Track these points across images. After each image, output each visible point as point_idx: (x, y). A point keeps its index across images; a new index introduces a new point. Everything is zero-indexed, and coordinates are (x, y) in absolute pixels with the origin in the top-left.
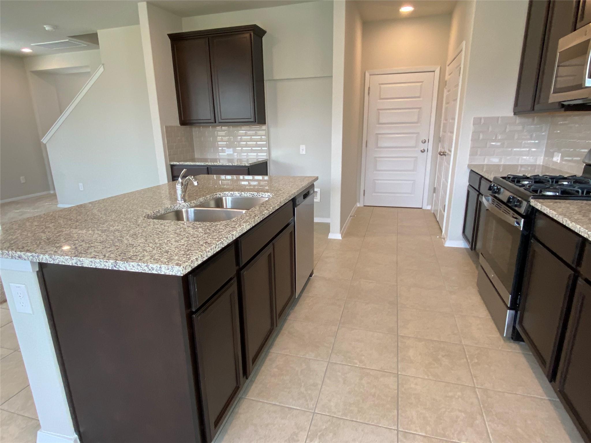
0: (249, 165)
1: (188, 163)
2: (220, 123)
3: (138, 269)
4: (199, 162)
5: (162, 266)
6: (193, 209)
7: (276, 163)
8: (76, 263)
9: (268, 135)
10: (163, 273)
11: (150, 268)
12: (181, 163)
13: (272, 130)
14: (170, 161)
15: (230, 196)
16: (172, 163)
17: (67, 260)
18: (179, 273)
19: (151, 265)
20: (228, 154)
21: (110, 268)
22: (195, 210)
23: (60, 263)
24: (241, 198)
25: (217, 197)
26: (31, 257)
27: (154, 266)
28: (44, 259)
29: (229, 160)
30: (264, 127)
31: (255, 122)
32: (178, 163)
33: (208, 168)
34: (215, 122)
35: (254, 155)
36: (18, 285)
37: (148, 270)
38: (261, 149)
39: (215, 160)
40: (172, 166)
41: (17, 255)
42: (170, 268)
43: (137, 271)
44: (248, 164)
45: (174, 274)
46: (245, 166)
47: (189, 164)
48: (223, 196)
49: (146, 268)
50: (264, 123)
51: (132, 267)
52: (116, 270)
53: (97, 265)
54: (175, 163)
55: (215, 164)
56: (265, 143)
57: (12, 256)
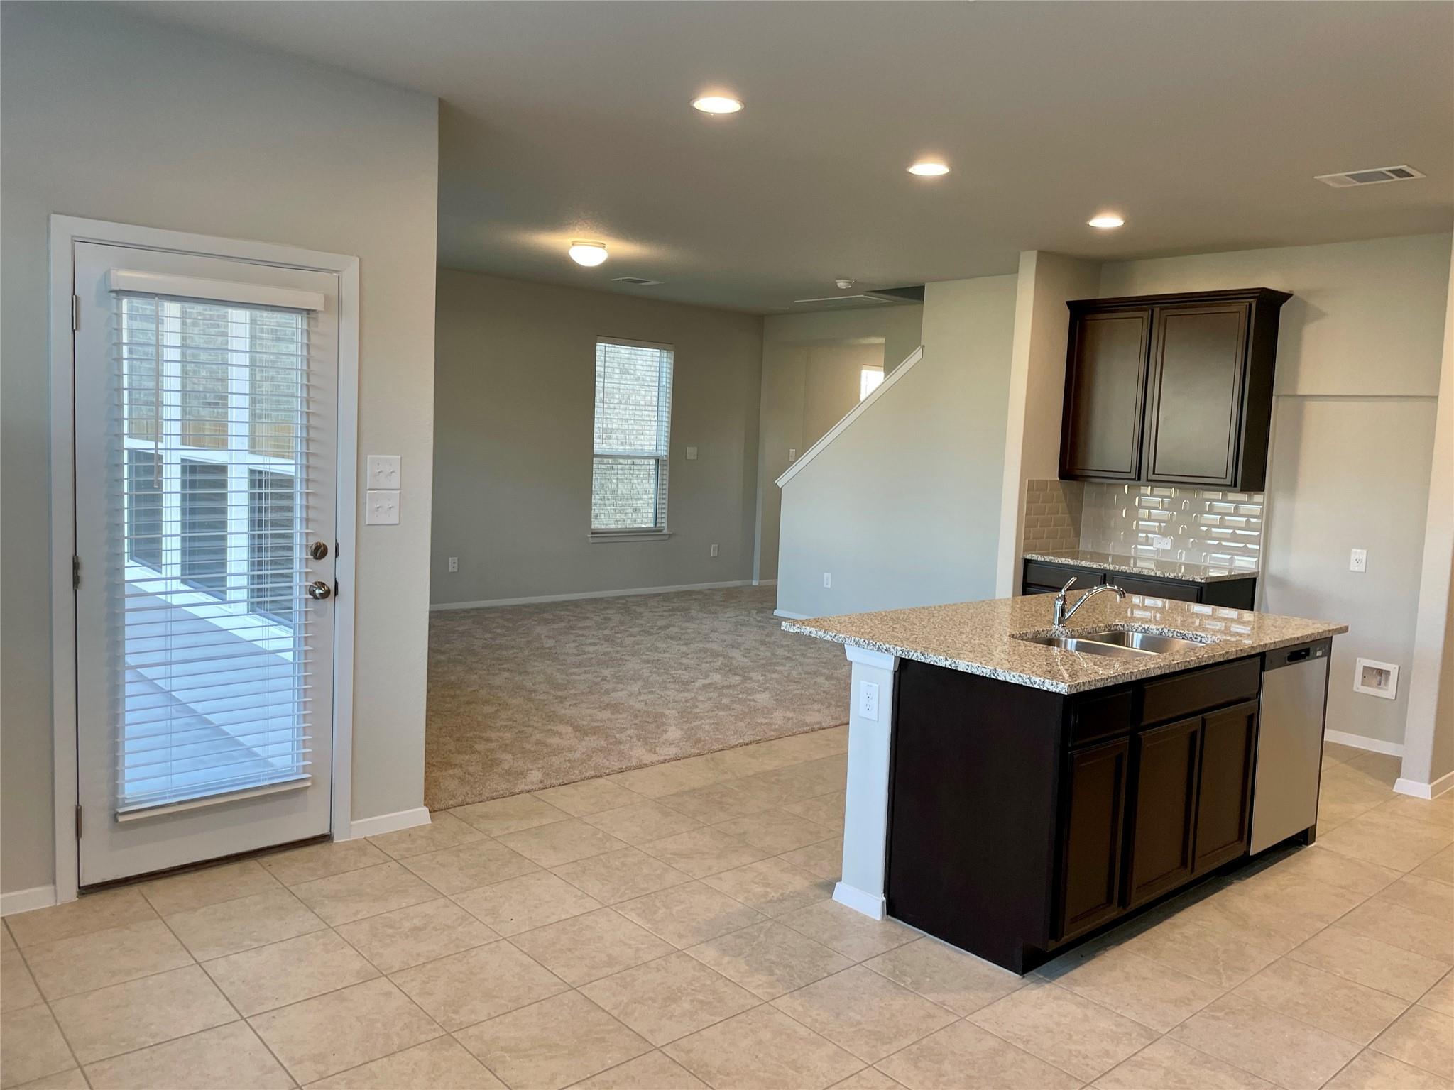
0: (1203, 581)
1: (1063, 560)
2: (1148, 480)
3: (1018, 680)
4: (1086, 560)
5: (1047, 680)
6: (1075, 641)
7: (1281, 583)
8: (950, 665)
9: (1268, 516)
10: (1045, 689)
11: (1032, 681)
12: (1048, 559)
13: (1280, 505)
14: (1026, 551)
15: (1142, 632)
16: (1028, 557)
17: (940, 660)
18: (1064, 691)
19: (1034, 678)
20: (1158, 549)
21: (987, 676)
22: (1077, 642)
23: (932, 663)
24: (1160, 639)
25: (1116, 630)
26: (901, 652)
27: (1037, 679)
28: (915, 655)
29: (1159, 564)
30: (1258, 498)
31: (1235, 486)
32: (1040, 558)
33: (1105, 575)
34: (1139, 479)
35: (1224, 560)
36: (870, 684)
37: (1029, 683)
38: (1245, 546)
39: (1126, 560)
40: (1027, 563)
41: (885, 648)
42: (1055, 684)
43: (1017, 682)
44: (1202, 579)
45: (1057, 691)
46: (1194, 583)
47: (1065, 563)
48: (1128, 631)
49: (1028, 681)
50: (1261, 488)
51: (1012, 677)
52: (993, 679)
53: (973, 670)
54: (1035, 557)
55: (1124, 568)
56: (1257, 534)
57: (879, 648)
